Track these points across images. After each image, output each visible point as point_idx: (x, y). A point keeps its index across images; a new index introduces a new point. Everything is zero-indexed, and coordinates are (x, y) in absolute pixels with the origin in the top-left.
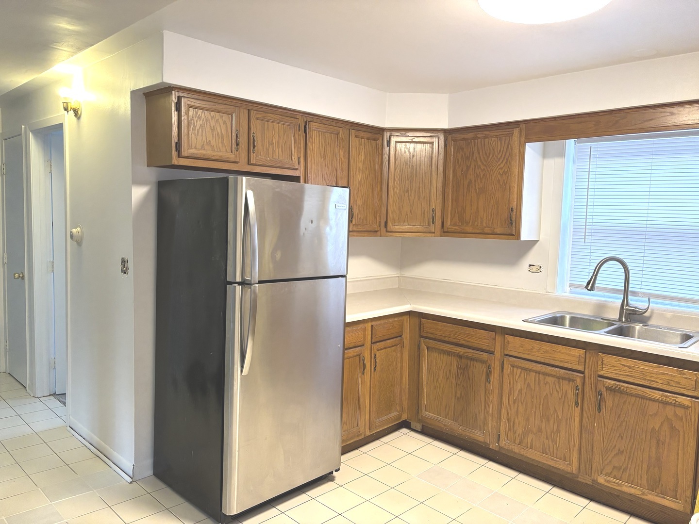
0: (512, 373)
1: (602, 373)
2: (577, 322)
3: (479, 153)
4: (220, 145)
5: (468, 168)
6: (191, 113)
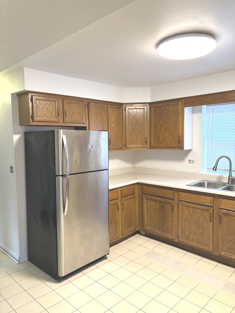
0: (183, 208)
1: (221, 207)
2: (211, 185)
3: (164, 112)
4: (51, 115)
5: (160, 119)
6: (37, 102)
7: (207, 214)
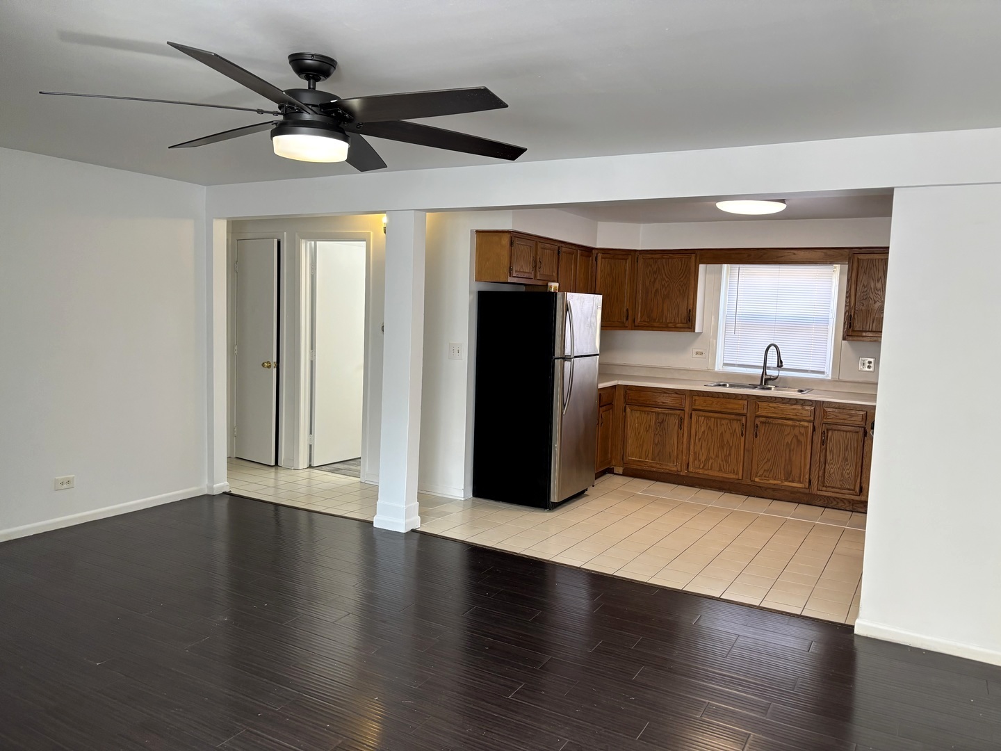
0: (697, 421)
1: (758, 413)
3: (664, 269)
7: (737, 426)
